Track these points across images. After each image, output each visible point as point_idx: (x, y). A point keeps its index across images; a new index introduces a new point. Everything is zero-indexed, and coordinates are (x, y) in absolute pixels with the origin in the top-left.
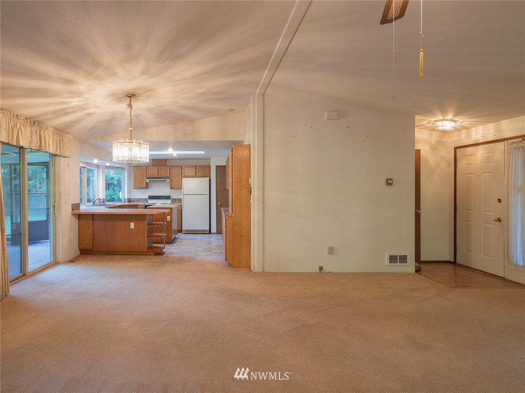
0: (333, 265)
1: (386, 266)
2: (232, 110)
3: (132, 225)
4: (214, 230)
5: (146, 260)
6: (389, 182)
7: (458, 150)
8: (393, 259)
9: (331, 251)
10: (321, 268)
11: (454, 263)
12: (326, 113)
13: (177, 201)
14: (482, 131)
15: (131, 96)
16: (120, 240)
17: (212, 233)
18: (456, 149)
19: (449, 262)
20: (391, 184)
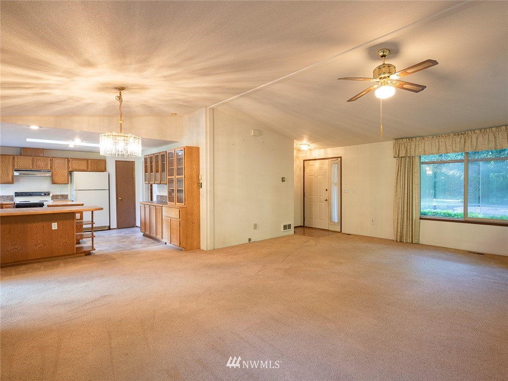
0: (257, 236)
1: (282, 233)
2: (176, 114)
3: (55, 226)
4: (114, 225)
5: (84, 261)
6: (283, 180)
7: (305, 162)
8: (285, 227)
9: (255, 226)
10: (250, 240)
11: (303, 226)
12: (253, 131)
13: (60, 198)
14: (319, 153)
15: (121, 89)
16: (36, 245)
17: (112, 229)
18: (304, 161)
19: (301, 226)
20: (284, 181)
